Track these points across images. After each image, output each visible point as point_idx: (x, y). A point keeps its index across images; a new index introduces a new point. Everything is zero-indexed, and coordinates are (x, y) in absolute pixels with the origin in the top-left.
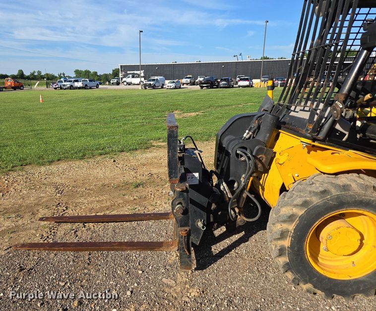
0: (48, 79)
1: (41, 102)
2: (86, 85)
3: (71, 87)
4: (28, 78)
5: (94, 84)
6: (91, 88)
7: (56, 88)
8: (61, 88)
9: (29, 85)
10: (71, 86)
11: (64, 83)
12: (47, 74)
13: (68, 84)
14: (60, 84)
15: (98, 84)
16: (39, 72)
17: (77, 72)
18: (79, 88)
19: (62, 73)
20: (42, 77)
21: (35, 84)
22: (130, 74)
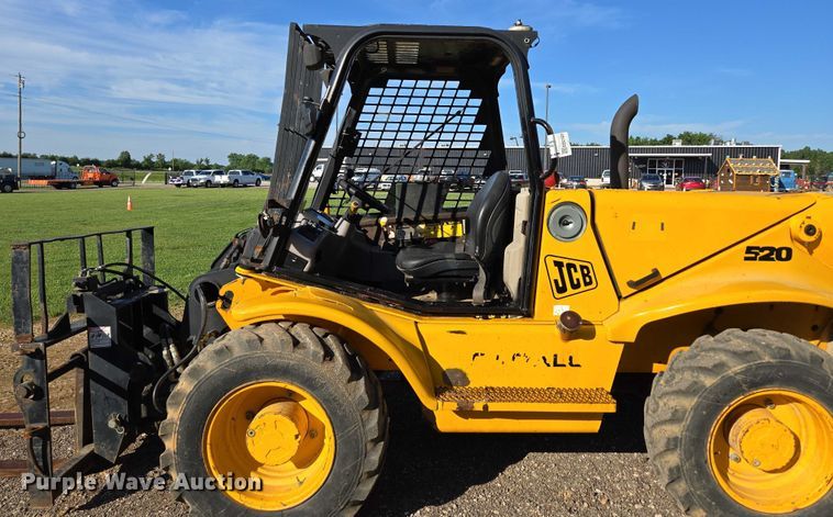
0: (176, 168)
1: (129, 208)
2: (236, 181)
3: (208, 184)
4: (139, 166)
5: (252, 178)
6: (245, 186)
7: (178, 186)
8: (189, 185)
9: (132, 179)
10: (209, 181)
11: (195, 177)
12: (175, 160)
13: (202, 178)
14: (186, 178)
15: (259, 179)
16: (161, 157)
17: (233, 157)
18: (223, 186)
19: (204, 158)
20: (165, 165)
21: (143, 178)
22: (322, 162)
